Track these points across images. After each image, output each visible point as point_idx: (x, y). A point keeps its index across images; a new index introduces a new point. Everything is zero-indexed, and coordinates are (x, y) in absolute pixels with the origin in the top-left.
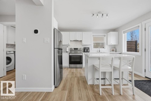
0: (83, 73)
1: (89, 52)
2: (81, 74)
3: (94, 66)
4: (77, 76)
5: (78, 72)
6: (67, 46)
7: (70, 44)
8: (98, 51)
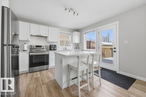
0: (50, 75)
1: (56, 50)
2: (48, 77)
3: (68, 65)
4: (44, 82)
5: (44, 75)
6: (25, 42)
7: (29, 40)
8: (64, 49)
